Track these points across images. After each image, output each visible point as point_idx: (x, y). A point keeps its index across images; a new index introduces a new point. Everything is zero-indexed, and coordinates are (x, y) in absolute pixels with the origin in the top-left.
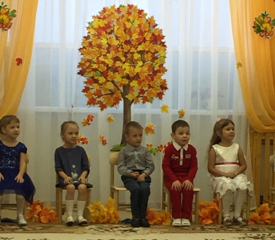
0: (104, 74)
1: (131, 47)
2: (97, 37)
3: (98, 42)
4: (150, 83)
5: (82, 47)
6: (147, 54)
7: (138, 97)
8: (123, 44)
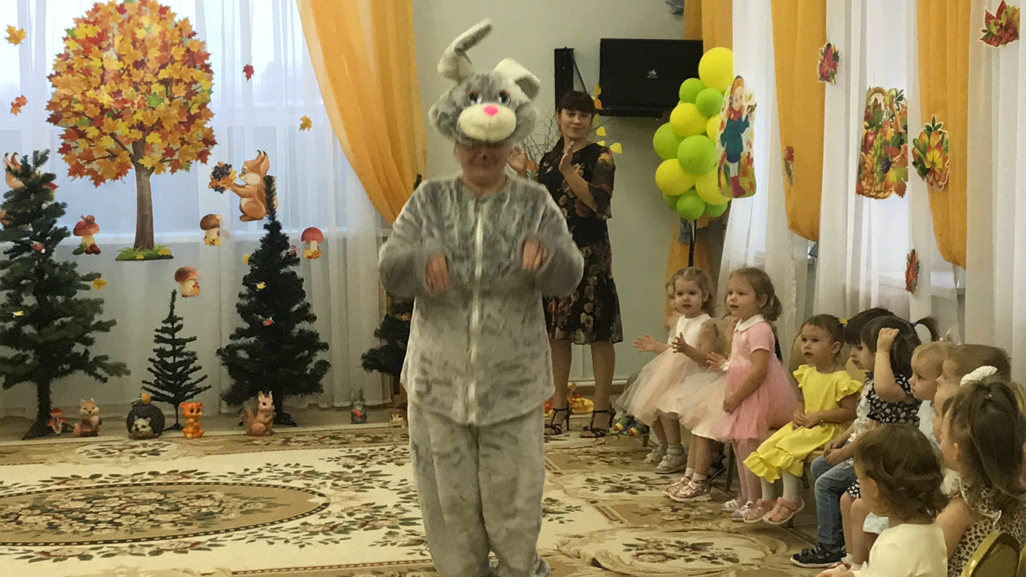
0: (96, 122)
1: (145, 73)
2: (82, 56)
3: (85, 63)
4: (185, 136)
5: (54, 73)
6: (177, 84)
7: (162, 161)
8: (131, 67)
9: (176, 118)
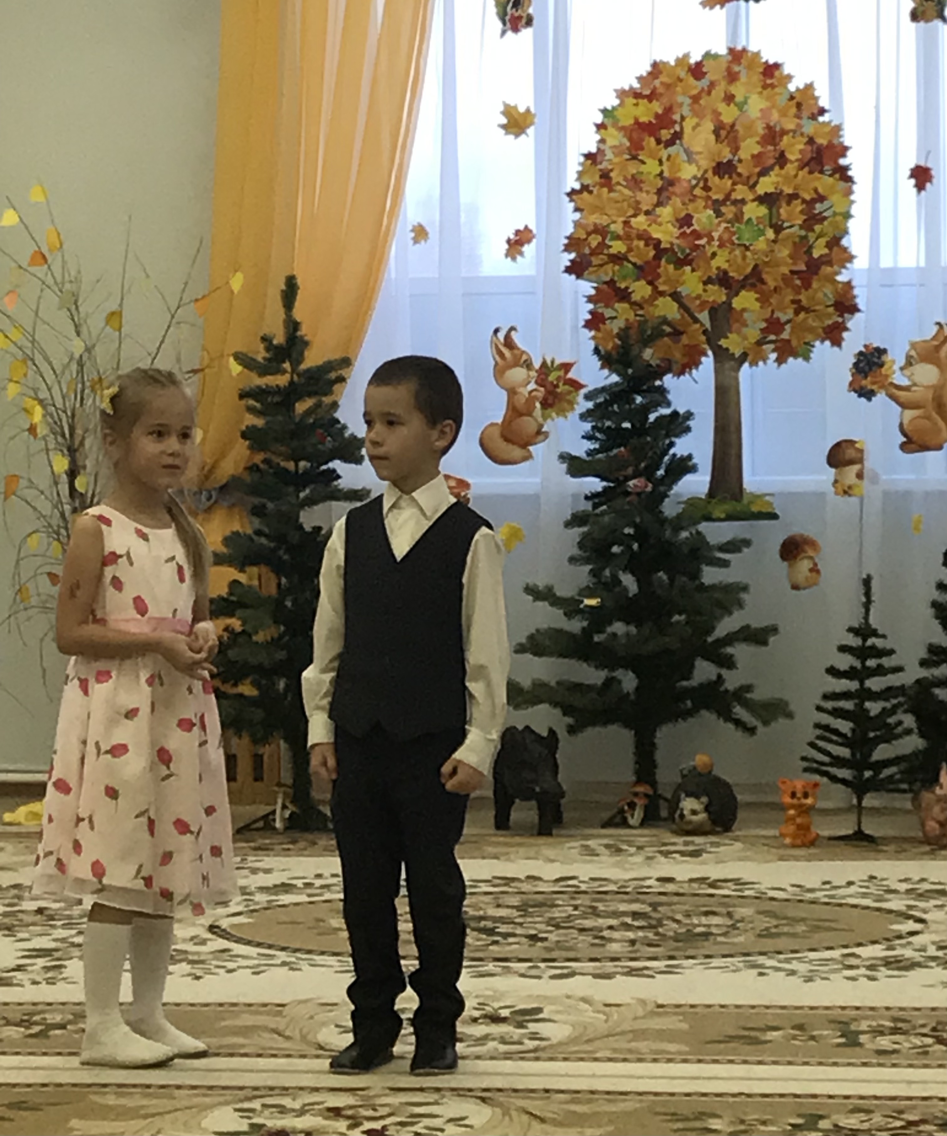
0: (647, 272)
2: (626, 156)
4: (802, 297)
5: (577, 186)
6: (789, 203)
7: (760, 343)
8: (709, 174)
9: (786, 264)
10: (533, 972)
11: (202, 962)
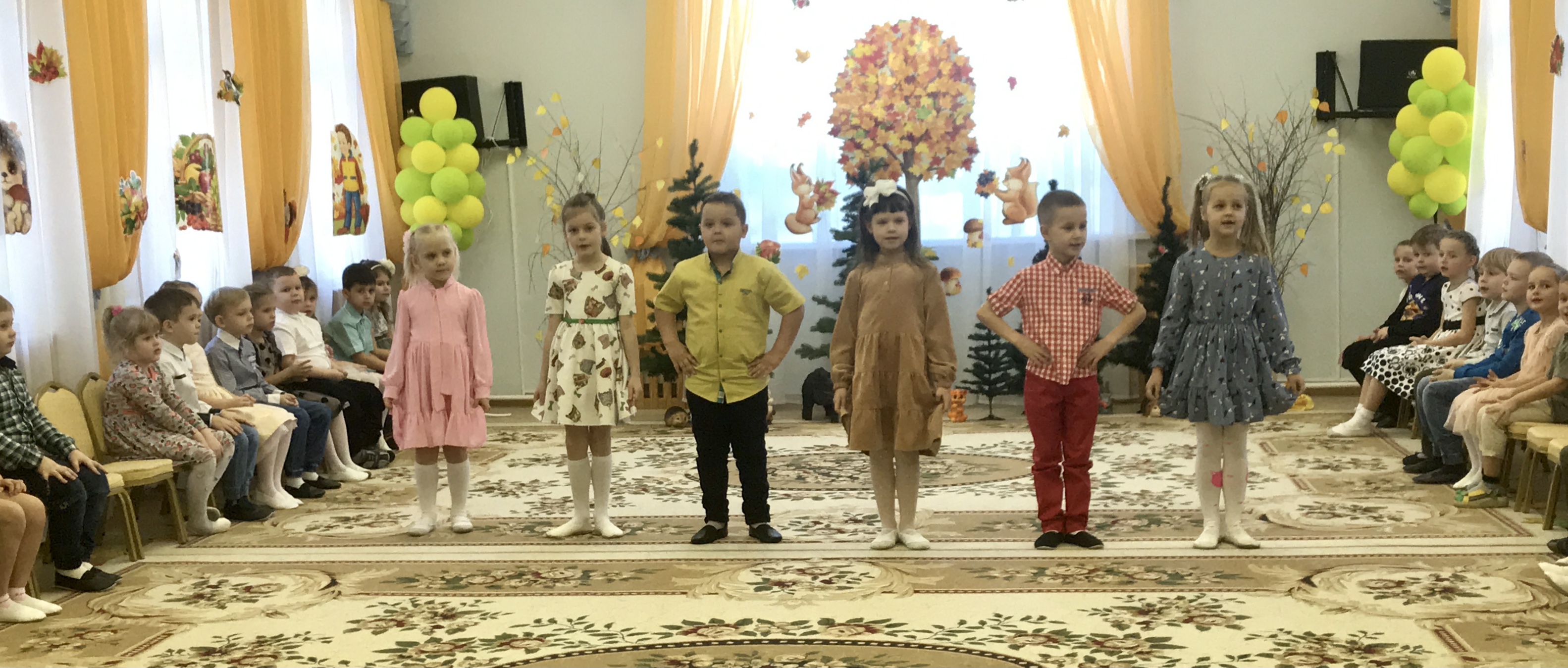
0: (870, 134)
1: (916, 87)
2: (859, 74)
3: (862, 80)
4: (950, 145)
5: (834, 90)
6: (943, 97)
7: (930, 169)
8: (903, 83)
9: (943, 129)
10: (861, 496)
11: (691, 493)
